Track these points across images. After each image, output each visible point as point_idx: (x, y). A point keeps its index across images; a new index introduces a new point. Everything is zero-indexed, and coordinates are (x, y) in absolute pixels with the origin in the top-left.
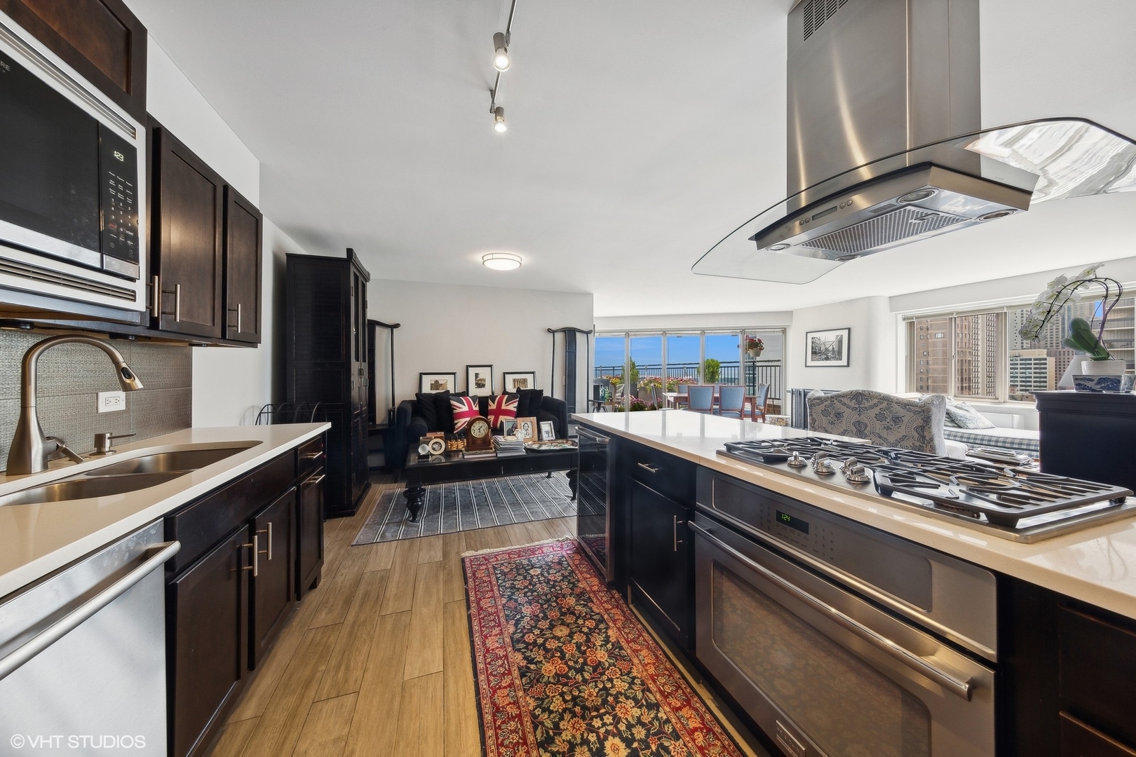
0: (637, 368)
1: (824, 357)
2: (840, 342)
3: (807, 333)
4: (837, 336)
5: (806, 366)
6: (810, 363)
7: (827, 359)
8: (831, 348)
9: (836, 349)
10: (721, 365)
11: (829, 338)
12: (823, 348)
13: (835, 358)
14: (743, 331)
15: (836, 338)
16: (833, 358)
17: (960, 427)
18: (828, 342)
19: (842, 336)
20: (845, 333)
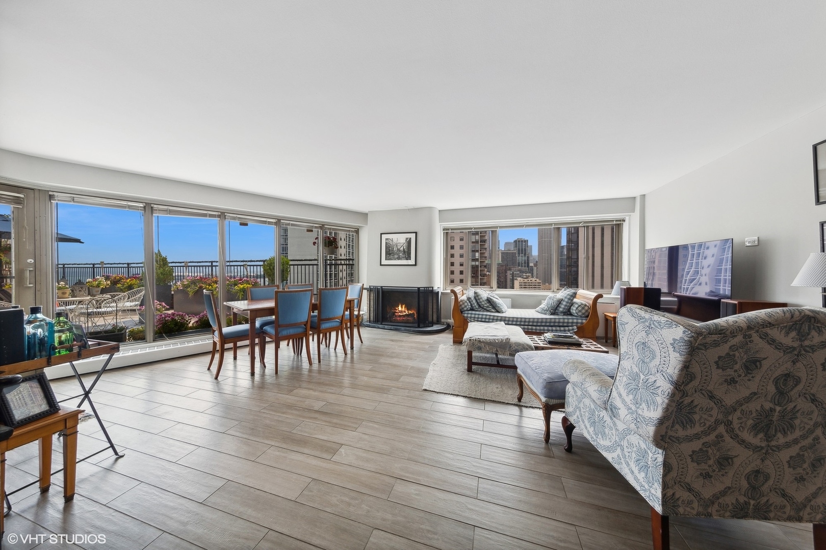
0: (170, 265)
1: (396, 256)
3: (381, 234)
4: (407, 239)
5: (381, 265)
6: (384, 262)
7: (399, 258)
8: (402, 249)
9: (406, 250)
10: (291, 263)
11: (400, 240)
12: (395, 249)
13: (405, 258)
14: (322, 226)
15: (406, 240)
17: (498, 312)
18: (399, 243)
19: (410, 238)
20: (413, 236)
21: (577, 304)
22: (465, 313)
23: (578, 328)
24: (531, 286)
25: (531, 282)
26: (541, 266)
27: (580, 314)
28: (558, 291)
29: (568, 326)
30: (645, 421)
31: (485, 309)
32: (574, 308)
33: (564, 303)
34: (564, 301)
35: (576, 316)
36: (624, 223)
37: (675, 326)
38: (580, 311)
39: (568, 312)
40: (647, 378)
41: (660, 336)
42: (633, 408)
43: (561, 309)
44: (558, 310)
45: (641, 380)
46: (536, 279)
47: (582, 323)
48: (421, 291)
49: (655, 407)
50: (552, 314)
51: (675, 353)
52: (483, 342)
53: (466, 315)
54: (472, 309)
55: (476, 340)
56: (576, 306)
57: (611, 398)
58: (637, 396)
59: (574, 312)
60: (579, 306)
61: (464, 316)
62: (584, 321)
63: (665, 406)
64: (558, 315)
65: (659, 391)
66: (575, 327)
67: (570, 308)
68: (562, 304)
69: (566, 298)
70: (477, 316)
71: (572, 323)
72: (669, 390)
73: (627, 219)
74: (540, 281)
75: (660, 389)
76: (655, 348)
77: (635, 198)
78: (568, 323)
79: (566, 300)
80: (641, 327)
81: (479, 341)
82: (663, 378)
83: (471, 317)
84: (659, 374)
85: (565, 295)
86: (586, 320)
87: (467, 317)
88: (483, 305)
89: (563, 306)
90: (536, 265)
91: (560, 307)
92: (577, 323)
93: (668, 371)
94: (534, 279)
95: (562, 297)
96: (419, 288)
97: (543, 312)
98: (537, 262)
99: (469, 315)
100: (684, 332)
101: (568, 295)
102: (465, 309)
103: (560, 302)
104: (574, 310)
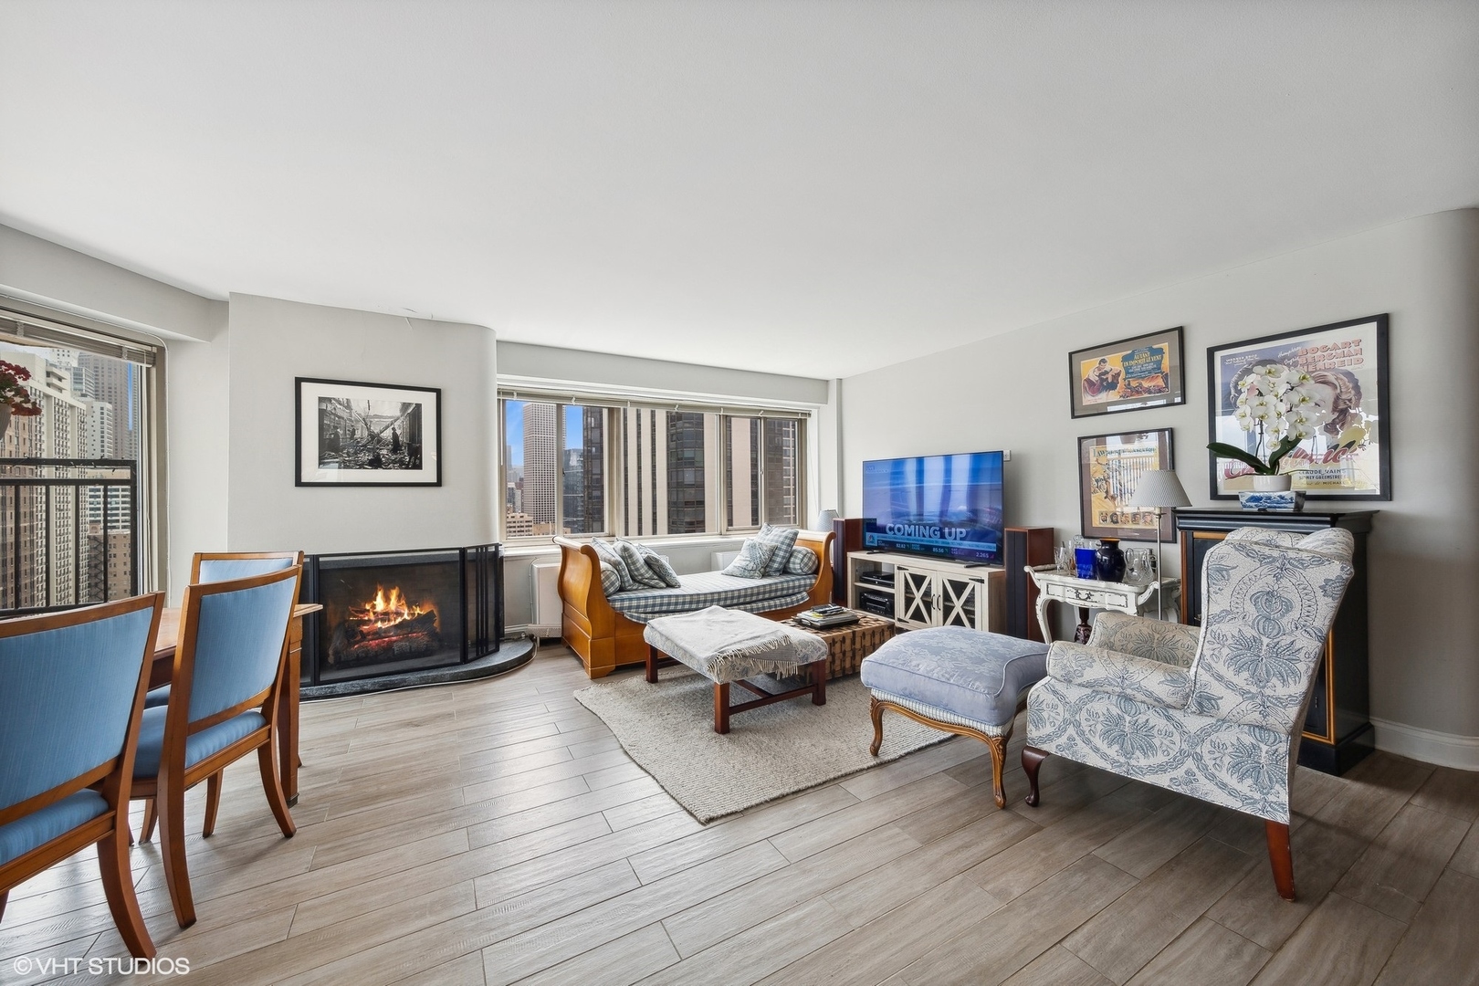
2: (415, 416)
3: (298, 380)
4: (405, 406)
8: (387, 435)
9: (403, 439)
11: (384, 409)
12: (361, 433)
13: (403, 465)
15: (402, 410)
16: (394, 462)
18: (376, 416)
19: (418, 406)
20: (428, 401)
21: (799, 552)
22: (615, 600)
23: (809, 594)
24: (512, 529)
25: (514, 520)
26: (529, 488)
27: (806, 569)
28: (728, 533)
29: (794, 594)
30: (1281, 703)
31: (645, 584)
32: (798, 561)
33: (781, 553)
34: (780, 549)
35: (798, 574)
36: (808, 419)
37: (1327, 562)
38: (806, 565)
39: (785, 571)
40: (1275, 640)
41: (1303, 579)
42: (1254, 689)
43: (776, 565)
44: (771, 567)
45: (1265, 645)
46: (522, 514)
47: (811, 585)
48: (469, 558)
49: (1297, 678)
50: (764, 575)
51: (1326, 598)
52: (751, 656)
53: (618, 605)
54: (622, 589)
55: (736, 656)
56: (800, 556)
57: (1197, 686)
58: (1259, 671)
59: (797, 566)
60: (805, 556)
61: (614, 608)
62: (813, 581)
63: (1310, 672)
64: (770, 576)
65: (1301, 656)
66: (805, 594)
67: (788, 562)
68: (778, 555)
69: (783, 543)
70: (643, 602)
71: (800, 586)
72: (1317, 650)
73: (814, 413)
74: (531, 519)
75: (1303, 651)
76: (1293, 596)
77: (827, 381)
78: (794, 587)
79: (784, 547)
80: (1266, 570)
81: (744, 656)
82: (1308, 636)
83: (630, 608)
84: (1299, 631)
85: (781, 539)
86: (816, 578)
87: (622, 608)
88: (642, 575)
89: (779, 559)
90: (520, 485)
91: (774, 561)
92: (805, 585)
93: (1315, 624)
94: (518, 515)
95: (774, 544)
96: (463, 551)
97: (746, 573)
98: (521, 480)
99: (626, 604)
100: (1342, 569)
101: (786, 537)
102: (612, 590)
103: (773, 552)
104: (796, 564)
